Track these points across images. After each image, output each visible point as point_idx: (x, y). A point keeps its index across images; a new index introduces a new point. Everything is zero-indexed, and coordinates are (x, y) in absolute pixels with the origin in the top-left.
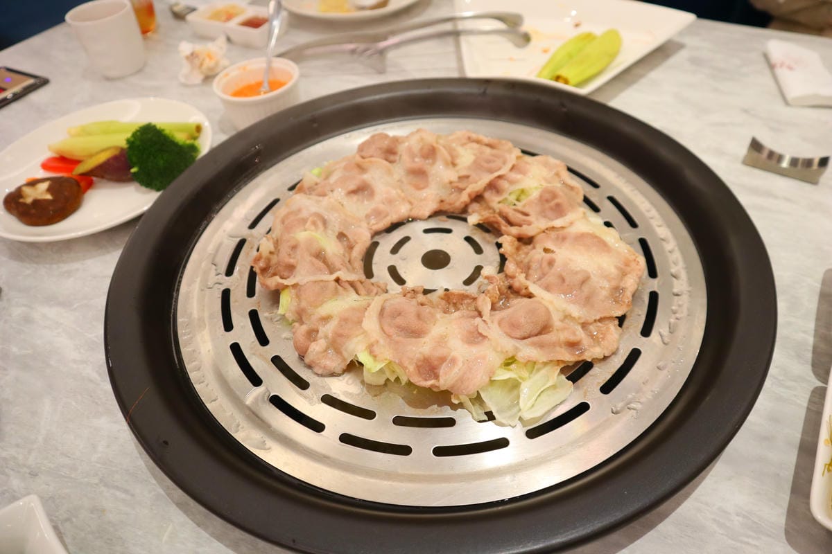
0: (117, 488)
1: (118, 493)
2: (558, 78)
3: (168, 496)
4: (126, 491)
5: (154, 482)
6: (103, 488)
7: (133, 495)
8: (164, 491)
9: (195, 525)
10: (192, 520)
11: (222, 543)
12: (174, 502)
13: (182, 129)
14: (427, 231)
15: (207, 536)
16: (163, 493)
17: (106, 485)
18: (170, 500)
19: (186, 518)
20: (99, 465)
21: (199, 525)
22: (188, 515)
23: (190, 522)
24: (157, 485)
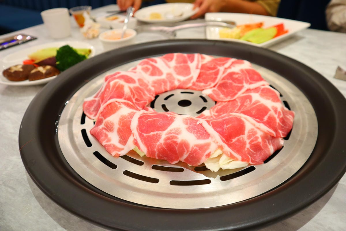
0: (10, 187)
1: (9, 190)
2: (248, 41)
3: (33, 193)
4: (13, 189)
5: (28, 186)
6: (3, 186)
7: (16, 191)
8: (32, 190)
9: (41, 208)
10: (41, 205)
11: (52, 218)
12: (35, 196)
13: (83, 50)
14: (182, 93)
15: (46, 213)
16: (31, 191)
17: (5, 185)
18: (33, 195)
19: (39, 204)
20: (5, 176)
21: (43, 208)
22: (39, 203)
23: (40, 206)
24: (30, 188)
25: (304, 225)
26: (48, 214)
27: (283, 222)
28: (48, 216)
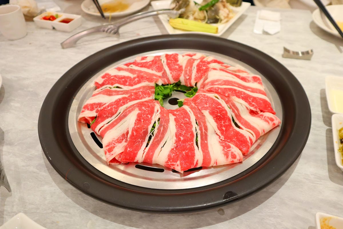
0: (61, 212)
1: (63, 214)
4: (66, 212)
6: (54, 214)
7: (70, 213)
10: (100, 217)
11: (116, 223)
12: (90, 212)
15: (109, 221)
17: (56, 212)
18: (88, 212)
20: (49, 205)
21: (104, 218)
25: (290, 176)
26: (111, 221)
27: (279, 178)
28: (112, 222)
